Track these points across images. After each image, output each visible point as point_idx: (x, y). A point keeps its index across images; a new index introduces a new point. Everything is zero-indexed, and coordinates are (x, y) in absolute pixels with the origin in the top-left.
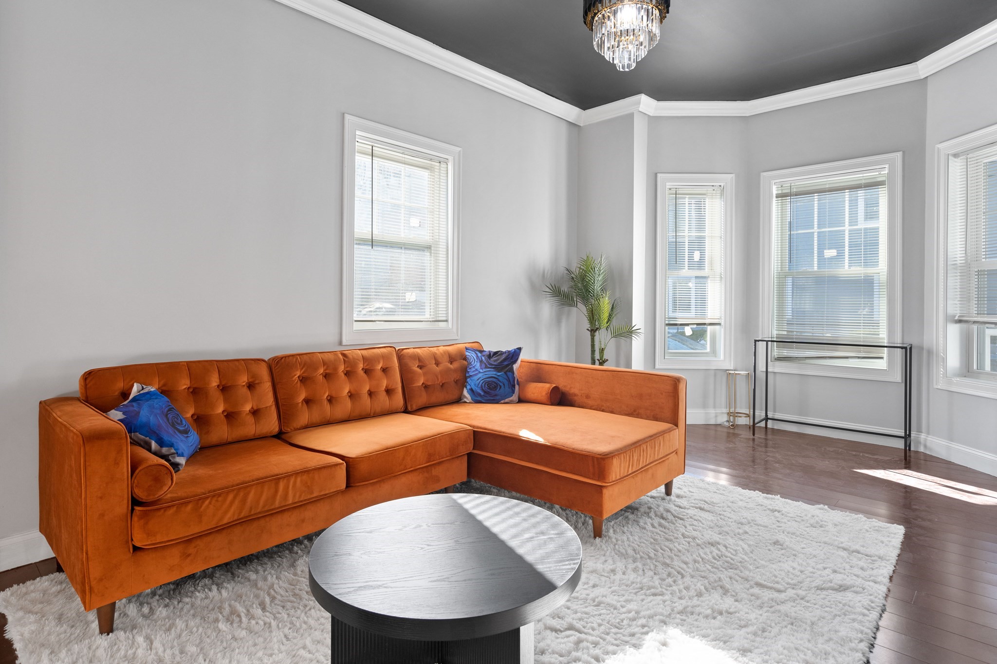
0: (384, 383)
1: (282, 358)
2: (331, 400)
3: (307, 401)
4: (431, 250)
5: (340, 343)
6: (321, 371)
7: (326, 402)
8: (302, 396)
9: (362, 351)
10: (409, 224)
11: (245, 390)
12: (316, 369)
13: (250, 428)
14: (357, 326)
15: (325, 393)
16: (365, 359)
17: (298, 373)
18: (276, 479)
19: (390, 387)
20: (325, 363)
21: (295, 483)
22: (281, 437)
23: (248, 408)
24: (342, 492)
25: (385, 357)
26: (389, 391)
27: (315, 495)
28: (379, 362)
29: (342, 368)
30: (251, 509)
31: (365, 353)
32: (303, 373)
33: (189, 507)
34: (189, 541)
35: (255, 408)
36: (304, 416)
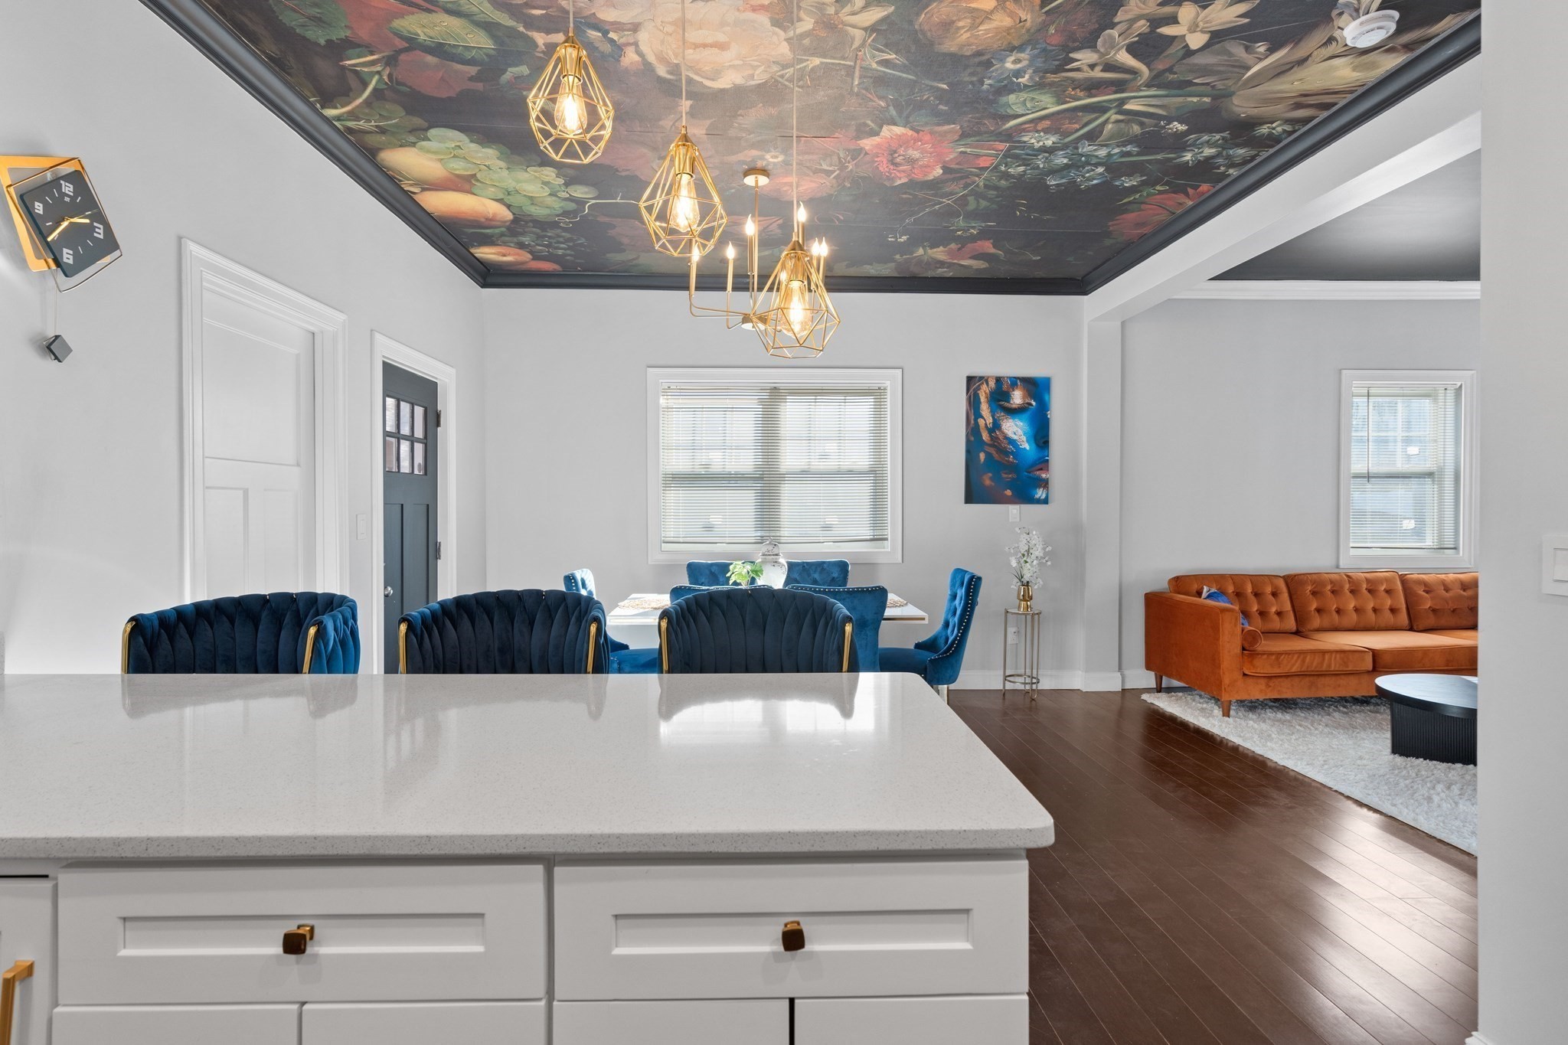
0: (1389, 602)
1: (1295, 576)
2: (1338, 611)
3: (1319, 610)
4: (1434, 478)
5: (1338, 567)
6: (1329, 587)
7: (1334, 613)
8: (1314, 606)
9: (1365, 574)
10: (1406, 452)
11: (1271, 597)
12: (1324, 586)
13: (1276, 624)
14: (1353, 552)
15: (1333, 605)
16: (1368, 581)
17: (1310, 588)
18: (1324, 652)
19: (1393, 607)
20: (1332, 582)
21: (1335, 658)
22: (1297, 633)
23: (1274, 610)
24: (1368, 672)
25: (1387, 580)
26: (1393, 610)
27: (1350, 669)
28: (1382, 585)
29: (1347, 586)
30: (1308, 667)
31: (1367, 575)
32: (1315, 588)
33: (1274, 657)
34: (1270, 678)
35: (1279, 611)
36: (1316, 621)
